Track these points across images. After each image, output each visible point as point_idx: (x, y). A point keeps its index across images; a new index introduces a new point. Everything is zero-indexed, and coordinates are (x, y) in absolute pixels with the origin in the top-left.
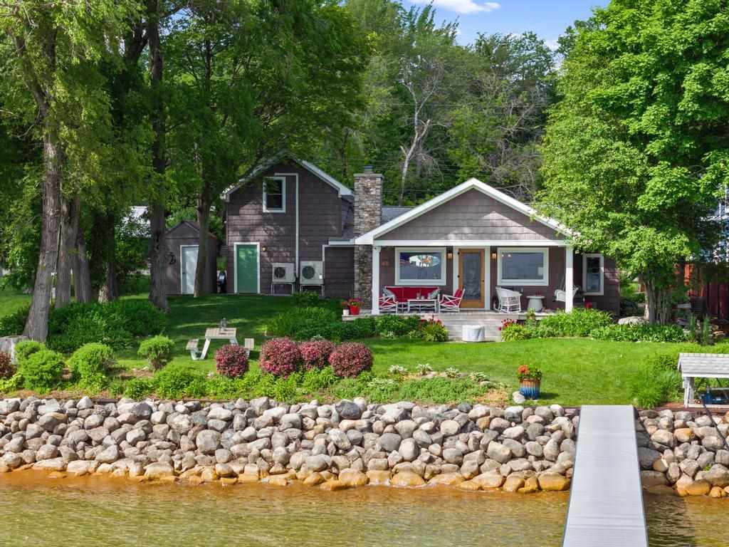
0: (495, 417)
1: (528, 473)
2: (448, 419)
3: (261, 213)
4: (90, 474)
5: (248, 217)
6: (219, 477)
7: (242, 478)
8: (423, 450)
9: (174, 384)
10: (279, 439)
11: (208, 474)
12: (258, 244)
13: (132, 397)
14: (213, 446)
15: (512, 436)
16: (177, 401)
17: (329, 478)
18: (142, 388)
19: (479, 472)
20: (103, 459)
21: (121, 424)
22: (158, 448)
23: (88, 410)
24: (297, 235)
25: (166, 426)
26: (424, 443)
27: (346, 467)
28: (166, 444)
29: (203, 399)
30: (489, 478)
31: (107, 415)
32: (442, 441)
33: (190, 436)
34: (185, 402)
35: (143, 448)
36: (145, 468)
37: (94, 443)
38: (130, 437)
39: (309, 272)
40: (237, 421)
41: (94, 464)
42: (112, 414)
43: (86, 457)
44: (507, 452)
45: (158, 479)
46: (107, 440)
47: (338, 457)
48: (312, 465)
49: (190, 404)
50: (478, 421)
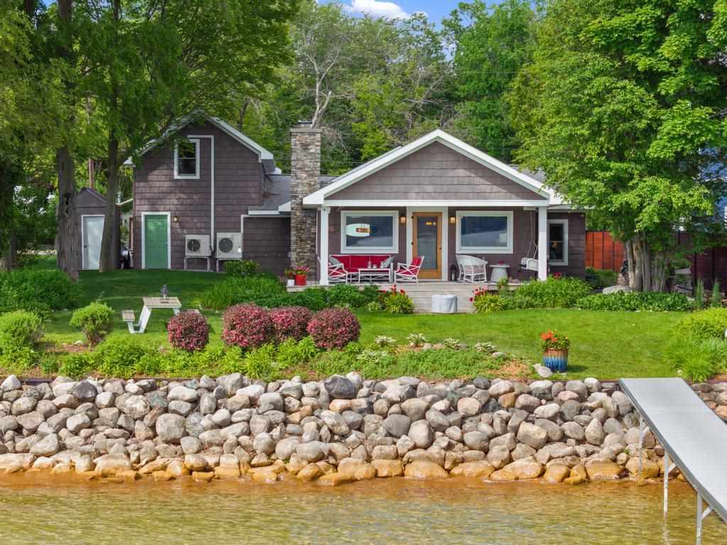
0: (522, 393)
1: (572, 460)
2: (464, 396)
3: (172, 180)
4: (25, 470)
5: (158, 184)
6: (190, 472)
7: (218, 471)
8: (438, 434)
9: (122, 358)
10: (259, 423)
11: (176, 468)
12: (169, 214)
13: (69, 375)
14: (177, 433)
15: (546, 416)
16: (126, 380)
17: (327, 470)
18: (81, 365)
19: (510, 460)
20: (40, 451)
21: (59, 408)
22: (108, 438)
23: (15, 392)
24: (212, 204)
25: (115, 410)
26: (441, 425)
27: (345, 457)
28: (117, 431)
29: (157, 376)
30: (525, 466)
31: (40, 397)
32: (461, 423)
33: (147, 421)
34: (136, 381)
35: (89, 437)
36: (94, 461)
37: (25, 432)
38: (72, 424)
39: (227, 245)
40: (206, 402)
41: (28, 457)
42: (47, 396)
43: (17, 449)
44: (543, 435)
45: (113, 475)
46: (43, 428)
47: (335, 445)
48: (304, 454)
49: (144, 383)
50: (501, 399)
